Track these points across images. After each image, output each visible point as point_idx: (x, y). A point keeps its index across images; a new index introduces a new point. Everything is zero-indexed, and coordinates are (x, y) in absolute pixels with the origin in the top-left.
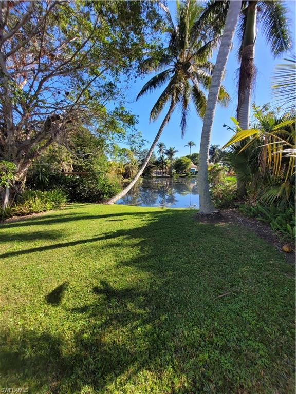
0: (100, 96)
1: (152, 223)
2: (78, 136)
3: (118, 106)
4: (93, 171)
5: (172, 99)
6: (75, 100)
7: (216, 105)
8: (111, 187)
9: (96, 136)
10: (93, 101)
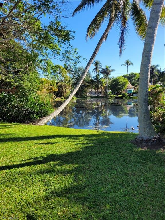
0: (35, 9)
1: (86, 147)
2: (8, 50)
3: (54, 21)
4: (22, 88)
5: (111, 15)
6: (8, 13)
7: (158, 23)
8: (42, 106)
9: (29, 51)
10: (26, 14)
